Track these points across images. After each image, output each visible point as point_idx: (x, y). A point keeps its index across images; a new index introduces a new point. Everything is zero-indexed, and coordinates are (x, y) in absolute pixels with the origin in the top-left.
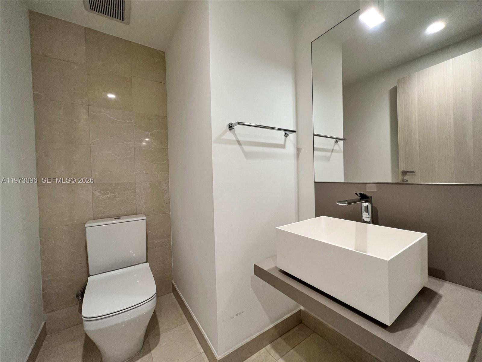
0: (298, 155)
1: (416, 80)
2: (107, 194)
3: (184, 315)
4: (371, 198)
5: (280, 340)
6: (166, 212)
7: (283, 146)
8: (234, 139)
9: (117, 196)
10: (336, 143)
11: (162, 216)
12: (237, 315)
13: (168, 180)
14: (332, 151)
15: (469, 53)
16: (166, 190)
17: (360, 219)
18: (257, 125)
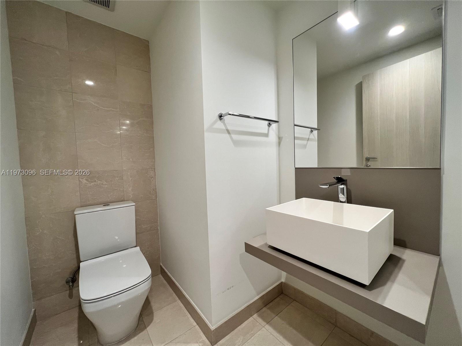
0: (279, 143)
1: (379, 77)
2: (94, 182)
3: (174, 294)
4: (346, 181)
5: (264, 309)
6: (154, 198)
7: (266, 135)
8: (224, 128)
9: (104, 184)
10: (311, 133)
11: (149, 202)
12: (228, 289)
13: (154, 168)
14: (308, 139)
15: (423, 55)
16: (152, 177)
17: (336, 199)
18: (240, 114)
